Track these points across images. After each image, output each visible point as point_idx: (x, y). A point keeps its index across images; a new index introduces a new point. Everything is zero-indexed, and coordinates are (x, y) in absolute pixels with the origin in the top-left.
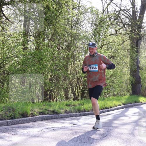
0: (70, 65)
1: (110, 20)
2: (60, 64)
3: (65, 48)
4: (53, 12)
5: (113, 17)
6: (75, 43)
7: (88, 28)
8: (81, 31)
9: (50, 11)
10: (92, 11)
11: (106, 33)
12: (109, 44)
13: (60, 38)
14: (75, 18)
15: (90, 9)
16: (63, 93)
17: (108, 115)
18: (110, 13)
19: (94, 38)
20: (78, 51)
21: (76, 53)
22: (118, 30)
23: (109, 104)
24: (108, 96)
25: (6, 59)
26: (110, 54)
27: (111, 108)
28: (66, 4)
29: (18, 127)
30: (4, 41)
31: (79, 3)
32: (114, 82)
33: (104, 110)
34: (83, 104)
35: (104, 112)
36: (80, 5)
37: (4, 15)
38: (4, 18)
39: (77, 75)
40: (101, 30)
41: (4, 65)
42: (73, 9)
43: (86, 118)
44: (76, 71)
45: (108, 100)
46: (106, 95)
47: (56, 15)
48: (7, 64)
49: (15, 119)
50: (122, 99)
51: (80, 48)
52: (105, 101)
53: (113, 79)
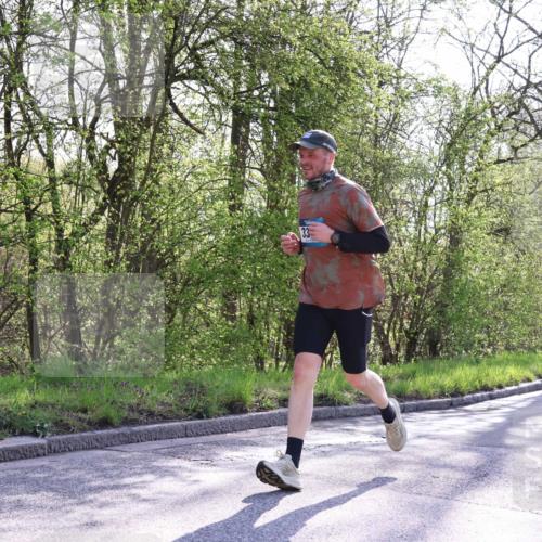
1: (494, 115)
4: (321, 97)
5: (503, 107)
6: (388, 187)
7: (426, 142)
8: (404, 151)
9: (311, 92)
10: (439, 90)
11: (482, 157)
12: (493, 190)
14: (386, 113)
15: (434, 83)
17: (489, 409)
18: (493, 93)
19: (444, 173)
20: (395, 212)
21: (389, 218)
22: (522, 146)
23: (495, 375)
24: (489, 351)
25: (180, 239)
26: (495, 220)
27: (500, 387)
28: (360, 72)
29: (217, 444)
30: (175, 186)
31: (399, 66)
32: (509, 307)
33: (478, 395)
34: (413, 375)
35: (477, 401)
36: (403, 73)
37: (176, 110)
38: (176, 116)
39: (392, 285)
40: (466, 148)
41: (174, 258)
42: (381, 84)
43: (423, 419)
44: (389, 274)
45: (490, 365)
46: (483, 347)
47: (328, 104)
48: (184, 252)
49: (208, 417)
50: (534, 361)
51: (403, 202)
52: (480, 367)
53: (505, 298)
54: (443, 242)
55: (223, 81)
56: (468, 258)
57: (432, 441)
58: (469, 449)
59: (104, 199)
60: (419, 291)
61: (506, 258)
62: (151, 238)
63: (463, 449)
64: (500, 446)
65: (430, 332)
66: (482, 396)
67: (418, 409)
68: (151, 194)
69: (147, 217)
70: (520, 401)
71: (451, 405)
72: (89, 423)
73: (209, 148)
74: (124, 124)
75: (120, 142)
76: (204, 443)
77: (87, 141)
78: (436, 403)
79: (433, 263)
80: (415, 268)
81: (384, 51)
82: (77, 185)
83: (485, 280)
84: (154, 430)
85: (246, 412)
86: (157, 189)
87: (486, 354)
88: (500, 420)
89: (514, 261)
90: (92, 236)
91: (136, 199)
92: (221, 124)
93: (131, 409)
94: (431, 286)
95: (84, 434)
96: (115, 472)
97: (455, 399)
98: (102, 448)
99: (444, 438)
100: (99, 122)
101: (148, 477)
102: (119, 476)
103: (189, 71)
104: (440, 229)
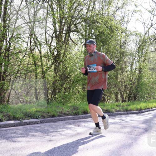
0: (119, 75)
1: (150, 40)
2: (112, 74)
3: (116, 63)
4: (107, 36)
5: (152, 38)
6: (123, 58)
7: (133, 47)
8: (128, 49)
9: (104, 35)
10: (136, 34)
11: (147, 51)
12: (150, 59)
13: (112, 55)
14: (123, 40)
15: (135, 32)
16: (113, 96)
17: (149, 114)
18: (150, 35)
19: (138, 55)
20: (125, 64)
21: (124, 66)
23: (150, 105)
24: (149, 99)
25: (72, 71)
26: (150, 66)
27: (152, 108)
28: (116, 29)
29: (81, 121)
30: (71, 58)
31: (126, 28)
32: (154, 88)
33: (146, 110)
34: (130, 105)
35: (146, 112)
36: (127, 30)
37: (71, 39)
38: (71, 41)
39: (125, 83)
40: (143, 48)
41: (70, 76)
42: (122, 33)
43: (132, 116)
44: (124, 80)
45: (149, 103)
46: (147, 98)
47: (109, 38)
48: (73, 74)
49: (79, 115)
51: (127, 62)
52: (146, 103)
53: (153, 86)
54: (137, 72)
55: (83, 32)
56: (144, 76)
57: (134, 122)
58: (144, 124)
59: (53, 61)
60: (131, 84)
61: (153, 76)
62: (65, 71)
63: (142, 124)
64: (151, 123)
65: (134, 94)
67: (131, 114)
68: (65, 60)
69: (64, 65)
71: (139, 113)
72: (50, 116)
73: (79, 48)
74: (58, 43)
75: (57, 47)
76: (78, 121)
77: (49, 47)
78: (135, 112)
79: (135, 77)
80: (130, 78)
81: (123, 24)
82: (47, 58)
83: (148, 81)
84: (65, 118)
85: (88, 114)
86: (66, 59)
87: (148, 100)
88: (151, 116)
90: (51, 70)
91: (61, 61)
92: (82, 43)
93: (60, 113)
94: (134, 83)
95: (49, 119)
96: (56, 128)
97: (140, 111)
98: (53, 122)
99: (138, 121)
100: (52, 42)
101: (64, 129)
102: (57, 129)
103: (74, 30)
104: (136, 69)
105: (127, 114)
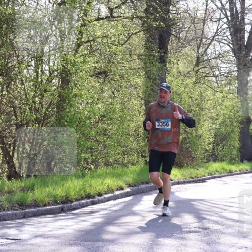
6: (11, 37)
11: (85, 15)
12: (94, 41)
17: (92, 212)
22: (116, 7)
23: (96, 185)
24: (92, 167)
26: (96, 65)
27: (100, 195)
32: (107, 132)
33: (83, 201)
34: (32, 188)
35: (83, 206)
39: (16, 116)
43: (40, 223)
44: (14, 108)
45: (92, 177)
46: (88, 163)
50: (125, 174)
52: (85, 179)
53: (104, 126)
54: (56, 81)
56: (75, 95)
57: (46, 240)
58: (75, 245)
60: (37, 120)
61: (104, 94)
63: (70, 245)
64: (98, 241)
66: (86, 203)
67: (36, 215)
70: (115, 205)
71: (62, 210)
78: (51, 209)
80: (34, 102)
83: (89, 112)
87: (90, 169)
88: (99, 220)
89: (111, 97)
94: (47, 117)
97: (65, 205)
99: (56, 237)
104: (54, 71)
105: (24, 217)
